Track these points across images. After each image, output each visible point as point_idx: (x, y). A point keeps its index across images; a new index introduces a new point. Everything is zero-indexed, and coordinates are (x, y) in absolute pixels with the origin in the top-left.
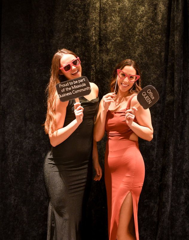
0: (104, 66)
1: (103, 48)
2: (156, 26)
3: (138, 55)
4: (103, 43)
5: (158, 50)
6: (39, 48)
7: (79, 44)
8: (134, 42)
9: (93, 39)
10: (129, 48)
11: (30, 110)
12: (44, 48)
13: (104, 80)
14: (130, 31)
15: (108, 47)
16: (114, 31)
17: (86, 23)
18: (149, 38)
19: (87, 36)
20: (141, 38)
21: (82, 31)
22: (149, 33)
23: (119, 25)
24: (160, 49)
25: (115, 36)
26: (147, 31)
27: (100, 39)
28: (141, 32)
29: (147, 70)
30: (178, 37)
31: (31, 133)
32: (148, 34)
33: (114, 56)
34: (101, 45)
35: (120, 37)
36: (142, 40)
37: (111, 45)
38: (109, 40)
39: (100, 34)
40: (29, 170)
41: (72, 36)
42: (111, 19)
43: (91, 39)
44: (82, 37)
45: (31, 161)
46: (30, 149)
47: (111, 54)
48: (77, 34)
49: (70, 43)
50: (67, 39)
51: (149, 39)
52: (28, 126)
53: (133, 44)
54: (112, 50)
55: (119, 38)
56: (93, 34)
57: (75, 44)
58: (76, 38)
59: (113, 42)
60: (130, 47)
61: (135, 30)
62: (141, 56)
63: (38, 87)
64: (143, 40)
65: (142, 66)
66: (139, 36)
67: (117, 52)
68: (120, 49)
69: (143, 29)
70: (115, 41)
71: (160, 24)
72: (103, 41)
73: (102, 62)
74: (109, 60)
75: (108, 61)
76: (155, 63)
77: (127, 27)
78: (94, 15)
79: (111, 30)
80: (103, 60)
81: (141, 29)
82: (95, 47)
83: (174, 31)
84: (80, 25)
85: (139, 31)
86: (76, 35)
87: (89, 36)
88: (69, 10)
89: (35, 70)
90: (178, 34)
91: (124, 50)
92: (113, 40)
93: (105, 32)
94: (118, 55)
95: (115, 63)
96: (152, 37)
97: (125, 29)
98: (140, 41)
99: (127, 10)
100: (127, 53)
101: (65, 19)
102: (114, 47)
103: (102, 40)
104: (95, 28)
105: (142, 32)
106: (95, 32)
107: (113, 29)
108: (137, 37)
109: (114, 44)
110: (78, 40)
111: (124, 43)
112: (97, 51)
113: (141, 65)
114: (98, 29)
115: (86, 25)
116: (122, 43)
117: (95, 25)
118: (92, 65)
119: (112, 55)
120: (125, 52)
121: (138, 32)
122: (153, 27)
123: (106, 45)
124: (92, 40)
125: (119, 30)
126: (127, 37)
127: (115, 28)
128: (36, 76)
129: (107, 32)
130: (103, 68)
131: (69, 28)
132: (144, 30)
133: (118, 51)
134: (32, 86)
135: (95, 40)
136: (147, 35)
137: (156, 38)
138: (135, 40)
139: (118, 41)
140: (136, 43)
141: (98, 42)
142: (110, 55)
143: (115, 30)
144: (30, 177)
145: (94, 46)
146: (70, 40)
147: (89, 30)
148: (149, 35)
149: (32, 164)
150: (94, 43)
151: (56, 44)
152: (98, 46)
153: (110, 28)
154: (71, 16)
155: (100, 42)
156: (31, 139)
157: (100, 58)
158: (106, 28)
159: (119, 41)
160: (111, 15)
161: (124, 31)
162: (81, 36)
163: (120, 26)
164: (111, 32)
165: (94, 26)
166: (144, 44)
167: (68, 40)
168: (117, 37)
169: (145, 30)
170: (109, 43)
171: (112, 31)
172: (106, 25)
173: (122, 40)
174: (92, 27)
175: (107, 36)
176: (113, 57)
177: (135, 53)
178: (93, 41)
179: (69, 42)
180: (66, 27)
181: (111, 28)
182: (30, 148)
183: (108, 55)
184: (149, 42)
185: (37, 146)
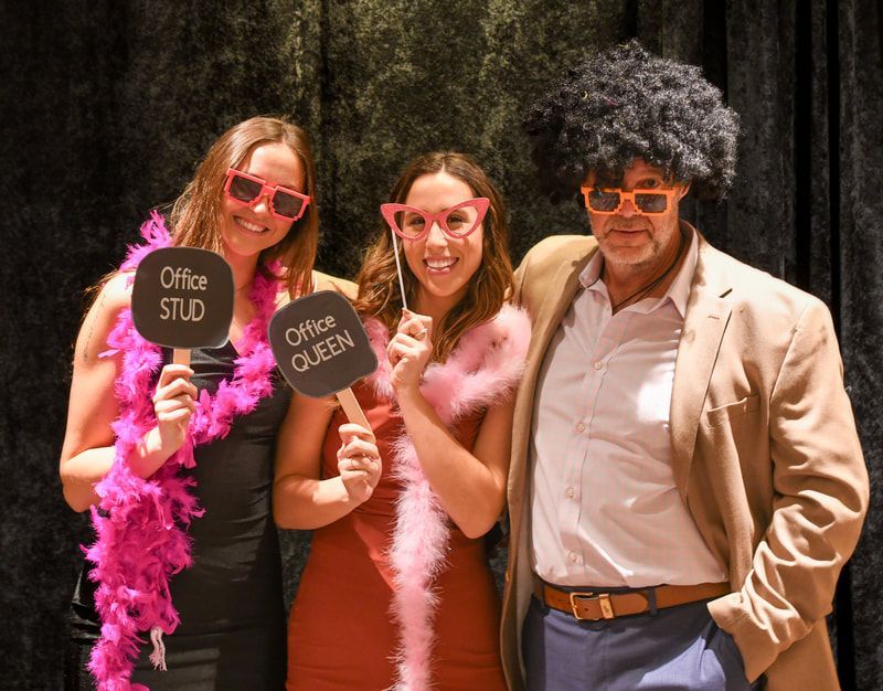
0: (343, 191)
1: (340, 111)
3: (492, 138)
4: (339, 89)
6: (70, 119)
7: (234, 95)
8: (476, 80)
9: (295, 74)
10: (456, 112)
11: (29, 384)
12: (90, 115)
13: (342, 254)
14: (456, 35)
15: (360, 104)
16: (384, 33)
17: (264, 6)
18: (541, 60)
19: (269, 63)
20: (504, 62)
21: (246, 38)
22: (541, 41)
23: (406, 10)
25: (390, 57)
26: (535, 32)
27: (325, 72)
28: (505, 34)
29: (534, 206)
30: (679, 52)
31: (35, 481)
32: (536, 44)
33: (385, 146)
34: (327, 98)
35: (413, 60)
36: (510, 72)
37: (372, 97)
38: (363, 76)
39: (324, 49)
40: (27, 641)
41: (208, 64)
43: (286, 72)
44: (248, 67)
45: (34, 602)
46: (29, 551)
47: (373, 137)
48: (227, 55)
49: (196, 92)
50: (186, 75)
51: (542, 67)
52: (21, 452)
53: (472, 93)
54: (377, 120)
55: (408, 68)
56: (293, 50)
57: (216, 95)
58: (221, 70)
59: (381, 86)
60: (459, 106)
61: (481, 29)
62: (508, 144)
63: (65, 283)
64: (513, 68)
65: (510, 189)
66: (499, 52)
67: (398, 126)
68: (413, 113)
69: (513, 22)
70: (393, 77)
72: (340, 80)
73: (335, 172)
74: (363, 164)
75: (360, 169)
77: (446, 17)
79: (373, 32)
80: (336, 165)
81: (508, 21)
83: (658, 28)
84: (239, 13)
85: (497, 30)
86: (223, 58)
87: (277, 61)
89: (54, 212)
90: (676, 39)
91: (429, 120)
92: (381, 78)
93: (346, 40)
94: (405, 142)
95: (390, 176)
96: (553, 55)
97: (432, 24)
98: (503, 75)
100: (443, 133)
102: (387, 106)
103: (333, 79)
104: (304, 26)
105: (510, 37)
106: (303, 42)
107: (382, 25)
108: (488, 56)
109: (384, 92)
110: (231, 80)
111: (431, 89)
112: (313, 126)
113: (507, 183)
114: (318, 29)
115: (263, 13)
116: (419, 87)
117: (303, 12)
119: (378, 142)
120: (436, 129)
121: (494, 36)
122: (559, 13)
123: (352, 97)
124: (289, 79)
125: (408, 30)
126: (443, 62)
127: (388, 23)
128: (57, 235)
129: (355, 39)
130: (338, 198)
131: (194, 28)
132: (518, 25)
133: (401, 124)
134: (41, 280)
135: (304, 77)
136: (535, 48)
138: (482, 73)
139: (401, 80)
140: (486, 84)
141: (318, 86)
142: (370, 141)
143: (389, 30)
144: (28, 668)
145: (297, 103)
146: (195, 81)
147: (277, 34)
148: (544, 50)
149: (37, 616)
150: (302, 90)
151: (139, 99)
152: (315, 105)
153: (367, 21)
155: (324, 86)
156: (33, 508)
157: (325, 156)
158: (349, 22)
159: (409, 80)
161: (429, 32)
162: (242, 59)
163: (410, 15)
164: (374, 42)
165: (299, 18)
166: (520, 88)
167: (188, 80)
168: (400, 61)
169: (522, 23)
170: (363, 89)
171: (377, 35)
172: (350, 11)
173: (423, 75)
174: (291, 21)
175: (353, 59)
176: (380, 146)
177: (480, 130)
178: (295, 82)
179: (193, 88)
180: (183, 23)
181: (374, 22)
182: (30, 546)
183: (357, 141)
184: (541, 80)
185: (57, 537)
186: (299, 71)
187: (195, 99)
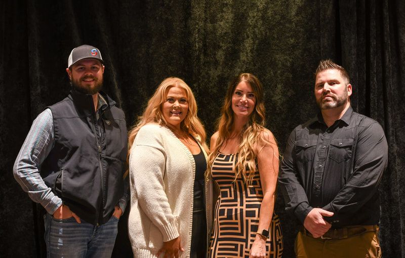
0: (211, 85)
1: (211, 59)
2: (287, 25)
5: (289, 61)
9: (196, 47)
15: (217, 57)
16: (225, 34)
17: (186, 24)
19: (187, 43)
22: (276, 37)
23: (232, 26)
24: (293, 58)
27: (205, 46)
32: (274, 37)
33: (225, 71)
34: (205, 54)
37: (221, 55)
38: (218, 48)
39: (205, 38)
41: (168, 43)
42: (222, 16)
43: (193, 46)
44: (181, 44)
49: (164, 52)
54: (222, 62)
56: (195, 39)
71: (293, 22)
73: (209, 79)
74: (218, 76)
75: (217, 78)
76: (284, 79)
78: (198, 11)
80: (209, 76)
82: (198, 58)
87: (190, 43)
88: (163, 5)
93: (213, 35)
99: (244, 3)
101: (157, 18)
102: (225, 58)
103: (208, 48)
104: (199, 31)
106: (198, 36)
109: (224, 53)
112: (201, 63)
114: (203, 31)
115: (186, 26)
117: (199, 26)
118: (194, 83)
123: (215, 54)
124: (194, 48)
125: (232, 33)
127: (226, 30)
129: (216, 35)
130: (210, 88)
131: (163, 31)
135: (199, 47)
137: (287, 43)
141: (203, 51)
142: (220, 69)
143: (226, 32)
145: (196, 56)
147: (190, 34)
150: (198, 52)
152: (202, 57)
153: (220, 29)
154: (166, 14)
155: (205, 51)
158: (214, 30)
160: (222, 12)
164: (222, 36)
165: (197, 28)
170: (218, 52)
171: (223, 34)
172: (214, 26)
174: (195, 29)
178: (196, 49)
183: (216, 69)
186: (197, 46)
187: (164, 54)
